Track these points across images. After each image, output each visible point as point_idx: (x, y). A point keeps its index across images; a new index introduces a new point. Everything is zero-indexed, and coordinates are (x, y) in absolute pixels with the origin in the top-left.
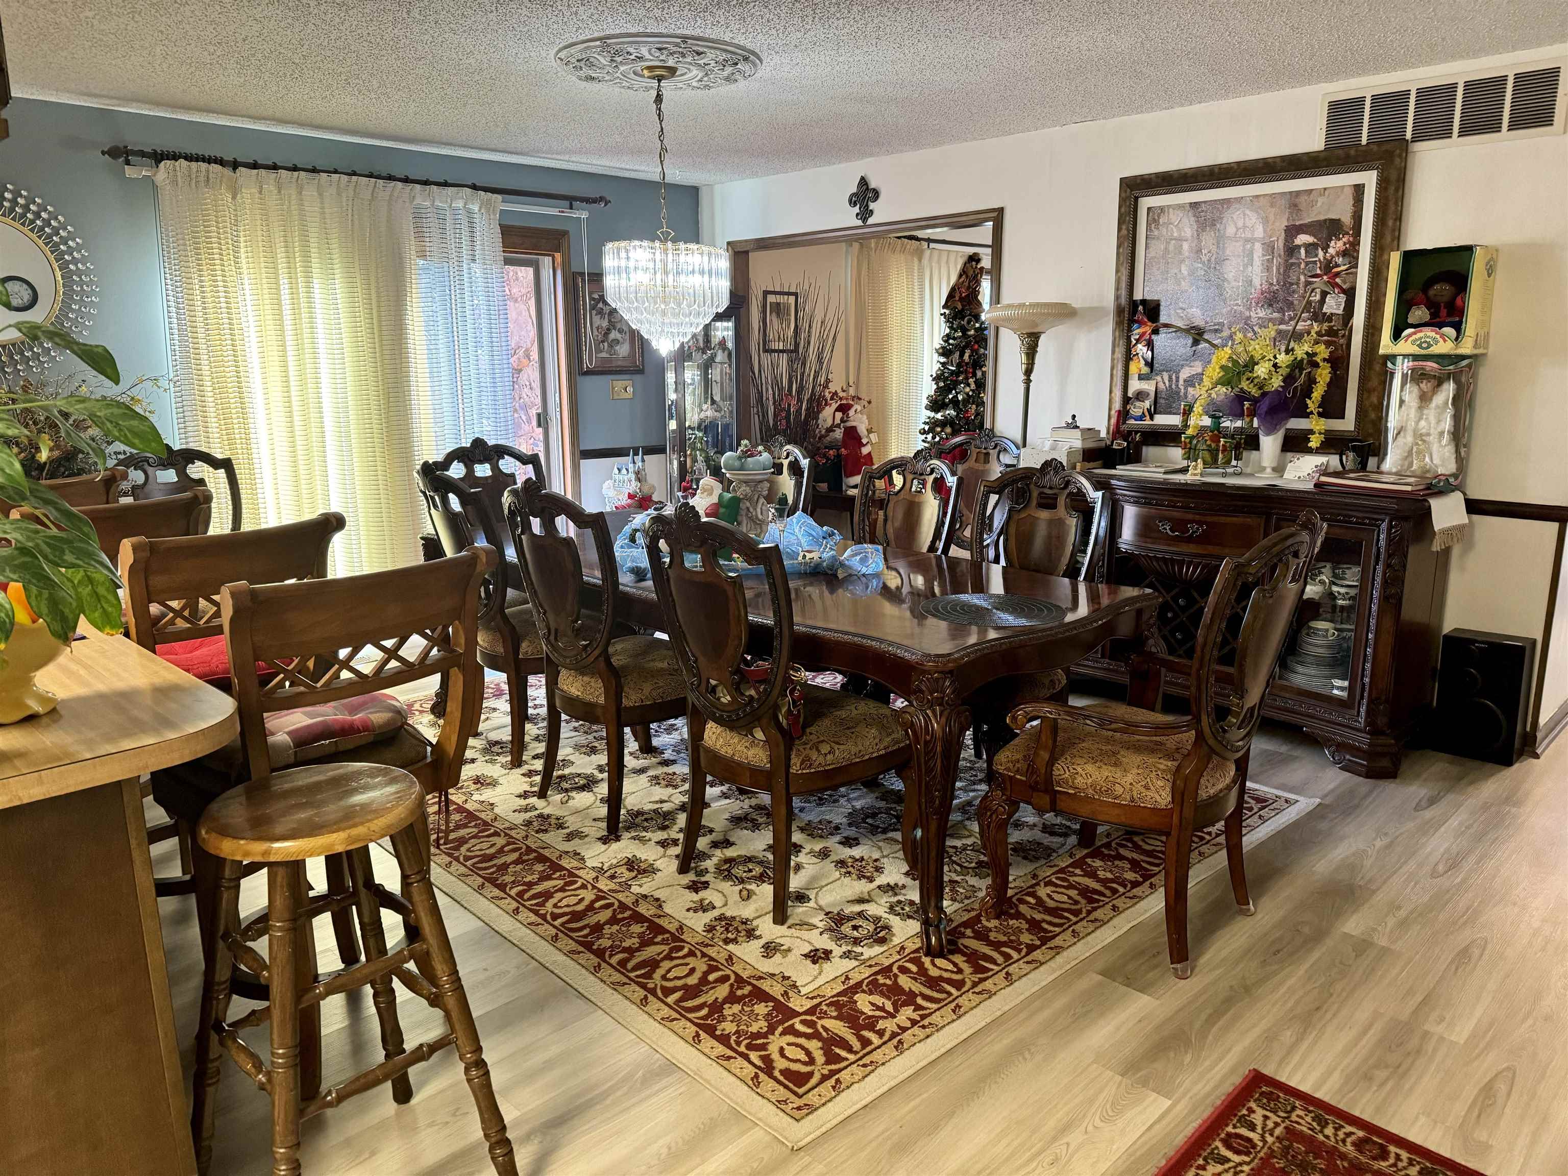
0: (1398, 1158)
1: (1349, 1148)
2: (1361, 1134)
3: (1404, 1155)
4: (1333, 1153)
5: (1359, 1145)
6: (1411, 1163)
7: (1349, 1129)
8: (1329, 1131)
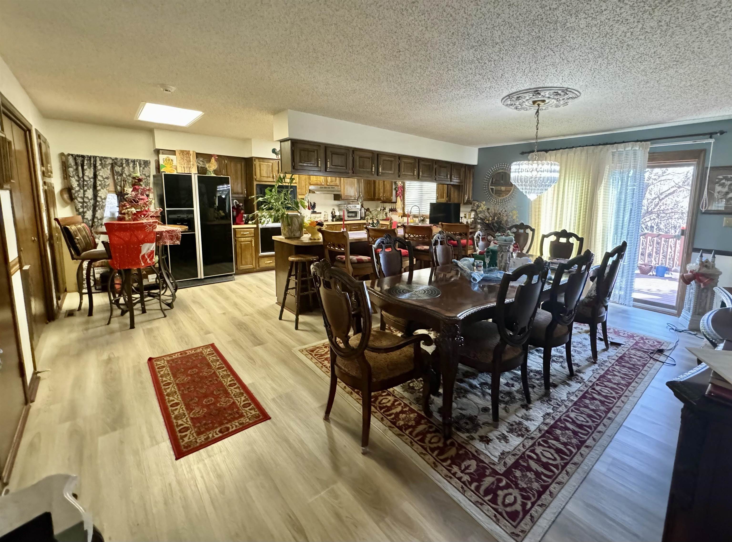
0: (217, 434)
1: (228, 425)
2: (231, 430)
3: (216, 436)
4: (230, 421)
5: (228, 429)
6: (213, 436)
7: (234, 428)
8: (237, 424)
